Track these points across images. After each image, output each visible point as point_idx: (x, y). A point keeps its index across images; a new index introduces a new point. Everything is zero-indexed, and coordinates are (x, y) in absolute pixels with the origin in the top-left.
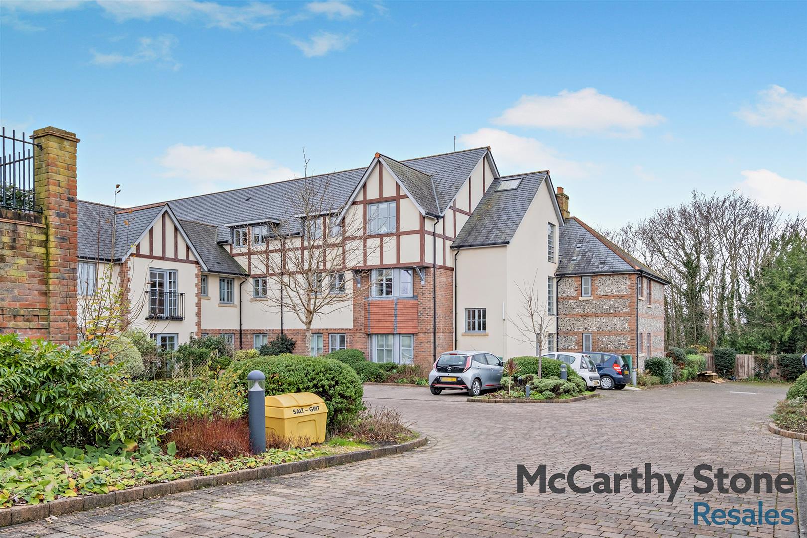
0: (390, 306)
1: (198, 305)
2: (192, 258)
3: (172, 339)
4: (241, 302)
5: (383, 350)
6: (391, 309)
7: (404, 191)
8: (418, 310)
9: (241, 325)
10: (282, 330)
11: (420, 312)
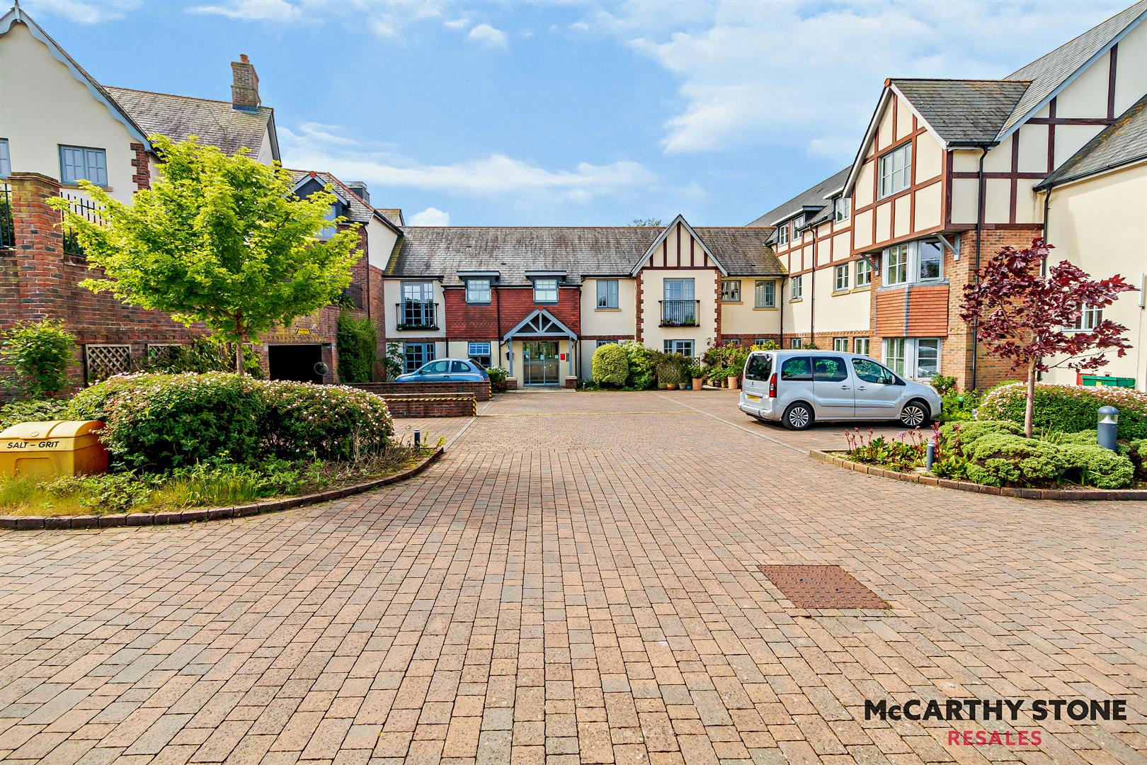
0: (900, 298)
1: (718, 311)
2: (709, 264)
3: (688, 345)
4: (782, 304)
5: (893, 359)
6: (902, 301)
7: (922, 122)
8: (948, 301)
9: (782, 328)
10: (812, 334)
11: (952, 303)
